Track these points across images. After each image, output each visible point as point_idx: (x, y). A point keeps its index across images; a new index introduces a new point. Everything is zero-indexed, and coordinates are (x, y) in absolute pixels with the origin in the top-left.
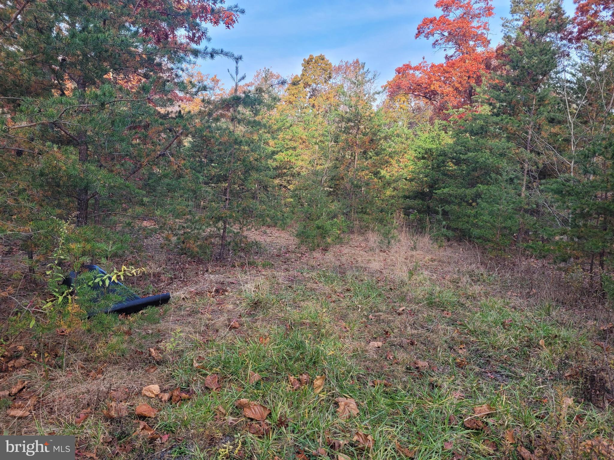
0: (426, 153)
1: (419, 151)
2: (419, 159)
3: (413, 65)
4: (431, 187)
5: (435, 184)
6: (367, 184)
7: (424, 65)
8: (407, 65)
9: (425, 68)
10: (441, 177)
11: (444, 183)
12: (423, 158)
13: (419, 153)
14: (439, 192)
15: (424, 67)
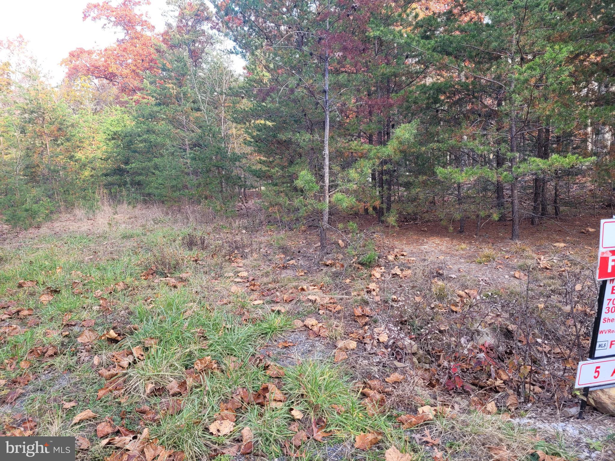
0: (115, 134)
2: (109, 140)
3: (86, 49)
6: (64, 169)
8: (80, 49)
9: (99, 52)
10: (130, 154)
11: (134, 159)
12: (113, 139)
13: (109, 135)
14: (128, 167)
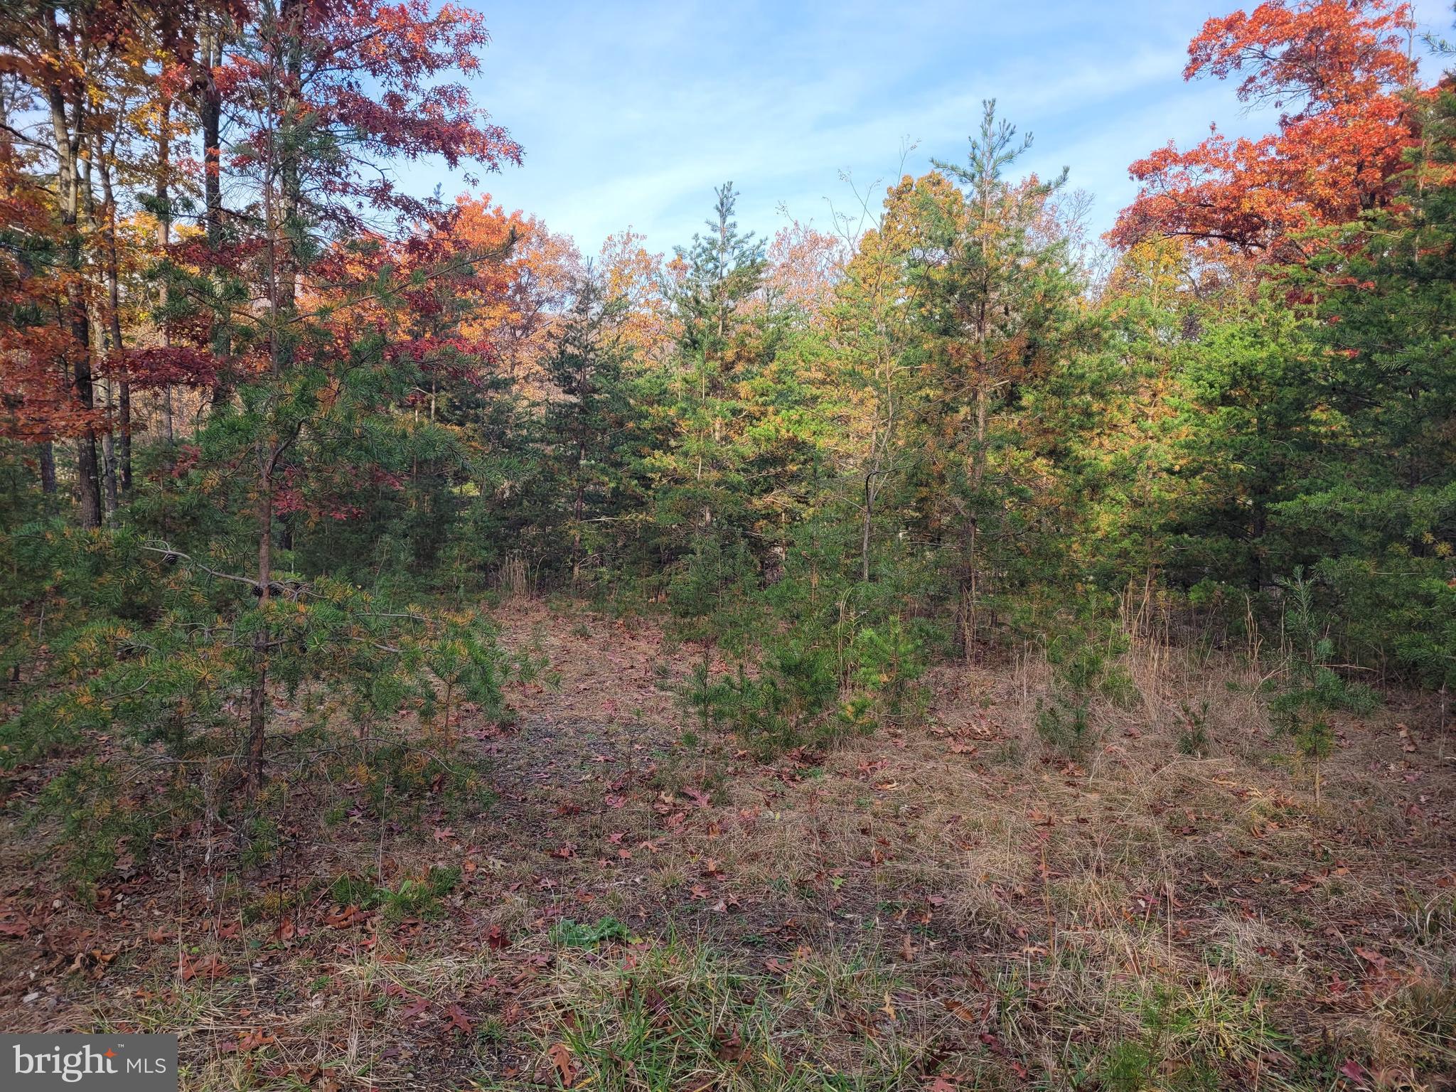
0: (1235, 383)
1: (1211, 377)
2: (1211, 404)
3: (1181, 150)
4: (1261, 491)
5: (1274, 480)
7: (1217, 146)
8: (1165, 152)
9: (1221, 155)
10: (1292, 454)
11: (1305, 476)
12: (1226, 400)
13: (1212, 386)
14: (1291, 507)
15: (1216, 151)
